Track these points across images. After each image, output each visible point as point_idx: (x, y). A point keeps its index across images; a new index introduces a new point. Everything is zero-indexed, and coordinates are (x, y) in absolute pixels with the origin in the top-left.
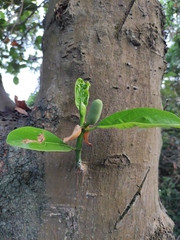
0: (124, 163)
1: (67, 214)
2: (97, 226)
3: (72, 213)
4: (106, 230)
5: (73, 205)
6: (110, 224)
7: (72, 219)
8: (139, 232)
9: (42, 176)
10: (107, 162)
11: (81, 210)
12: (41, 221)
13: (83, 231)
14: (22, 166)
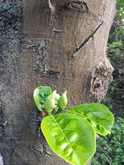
0: (84, 9)
1: (39, 45)
2: (60, 53)
3: (42, 44)
4: (66, 57)
5: (43, 39)
6: (69, 53)
7: (42, 49)
8: (89, 64)
9: (21, 18)
10: (70, 5)
11: (49, 42)
12: (21, 52)
13: (50, 57)
14: (6, 11)
